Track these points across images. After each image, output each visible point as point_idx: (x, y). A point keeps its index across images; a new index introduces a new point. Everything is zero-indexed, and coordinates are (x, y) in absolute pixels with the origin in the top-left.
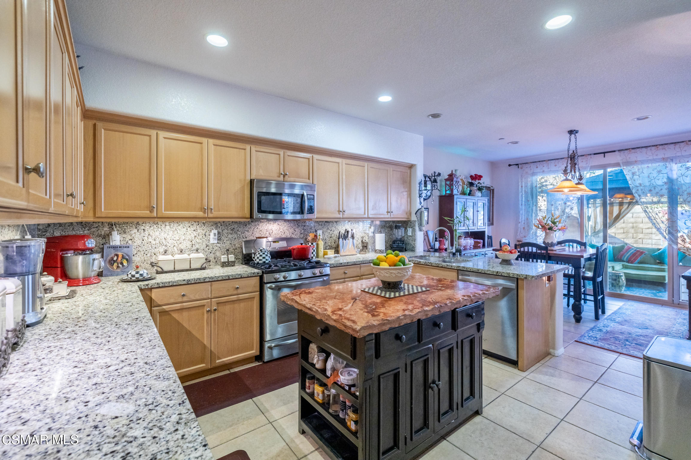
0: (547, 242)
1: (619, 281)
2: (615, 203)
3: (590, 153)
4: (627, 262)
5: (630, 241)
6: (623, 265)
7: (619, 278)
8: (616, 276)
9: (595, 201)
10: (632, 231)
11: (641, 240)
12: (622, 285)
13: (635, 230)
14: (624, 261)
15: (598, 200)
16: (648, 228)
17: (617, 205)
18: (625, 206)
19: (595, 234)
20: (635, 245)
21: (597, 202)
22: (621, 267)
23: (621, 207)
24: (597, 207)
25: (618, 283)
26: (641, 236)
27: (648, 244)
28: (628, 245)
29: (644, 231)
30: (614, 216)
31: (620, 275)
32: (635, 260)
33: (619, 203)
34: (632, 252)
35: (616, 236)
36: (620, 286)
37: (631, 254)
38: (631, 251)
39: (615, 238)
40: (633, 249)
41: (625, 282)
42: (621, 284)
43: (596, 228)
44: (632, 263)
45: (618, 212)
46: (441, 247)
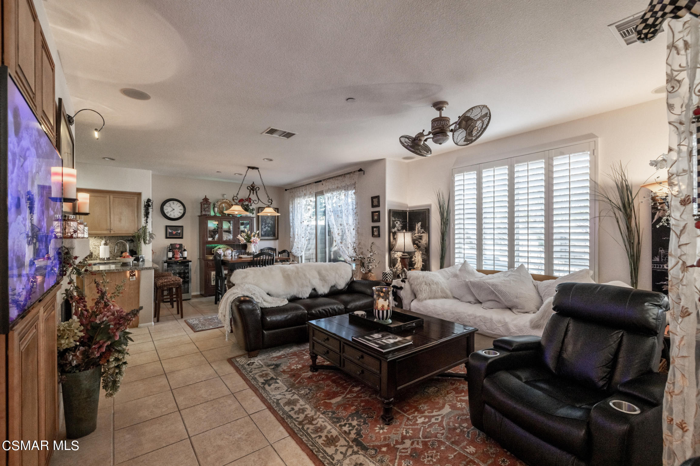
46: (175, 256)
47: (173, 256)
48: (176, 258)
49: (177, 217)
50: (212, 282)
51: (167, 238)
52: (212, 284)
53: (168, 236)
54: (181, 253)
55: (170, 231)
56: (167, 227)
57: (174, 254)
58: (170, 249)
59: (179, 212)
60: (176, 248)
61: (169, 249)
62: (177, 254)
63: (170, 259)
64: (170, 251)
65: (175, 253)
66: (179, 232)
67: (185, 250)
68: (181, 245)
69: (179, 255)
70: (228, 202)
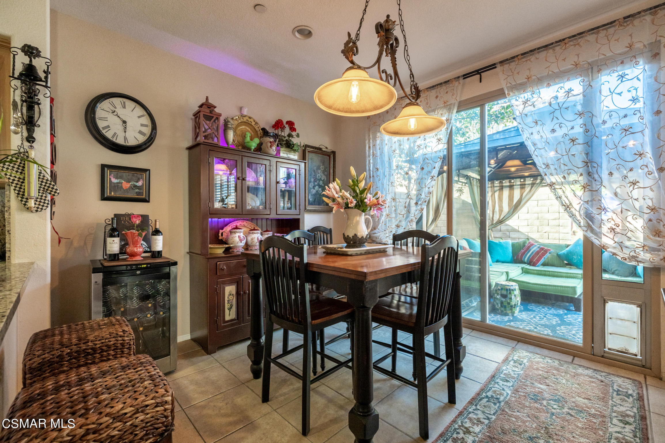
0: (351, 236)
1: (511, 299)
2: (516, 185)
3: (457, 76)
4: (528, 264)
5: (534, 236)
6: (522, 269)
7: (510, 293)
8: (507, 290)
9: (493, 183)
10: (537, 222)
11: (547, 234)
12: (515, 305)
13: (540, 222)
14: (525, 263)
15: (497, 182)
16: (555, 219)
17: (518, 188)
18: (528, 189)
19: (493, 226)
20: (540, 241)
21: (495, 185)
22: (521, 271)
23: (523, 190)
24: (495, 192)
25: (509, 301)
26: (547, 229)
27: (555, 239)
28: (530, 240)
29: (551, 223)
30: (514, 203)
31: (512, 288)
32: (538, 260)
33: (520, 185)
34: (534, 251)
35: (520, 230)
36: (512, 306)
37: (532, 253)
38: (534, 249)
39: (519, 231)
40: (536, 246)
41: (519, 299)
42: (513, 303)
43: (494, 218)
44: (534, 265)
45: (519, 197)
46: (130, 249)
47: (123, 248)
48: (133, 255)
49: (132, 142)
50: (227, 312)
51: (104, 198)
52: (227, 318)
53: (107, 194)
54: (146, 239)
55: (114, 181)
56: (103, 167)
57: (127, 244)
58: (113, 230)
59: (140, 132)
60: (131, 227)
61: (110, 227)
62: (135, 244)
63: (114, 257)
64: (111, 236)
65: (130, 241)
66: (140, 184)
67: (157, 232)
68: (145, 218)
69: (140, 247)
70: (253, 123)
